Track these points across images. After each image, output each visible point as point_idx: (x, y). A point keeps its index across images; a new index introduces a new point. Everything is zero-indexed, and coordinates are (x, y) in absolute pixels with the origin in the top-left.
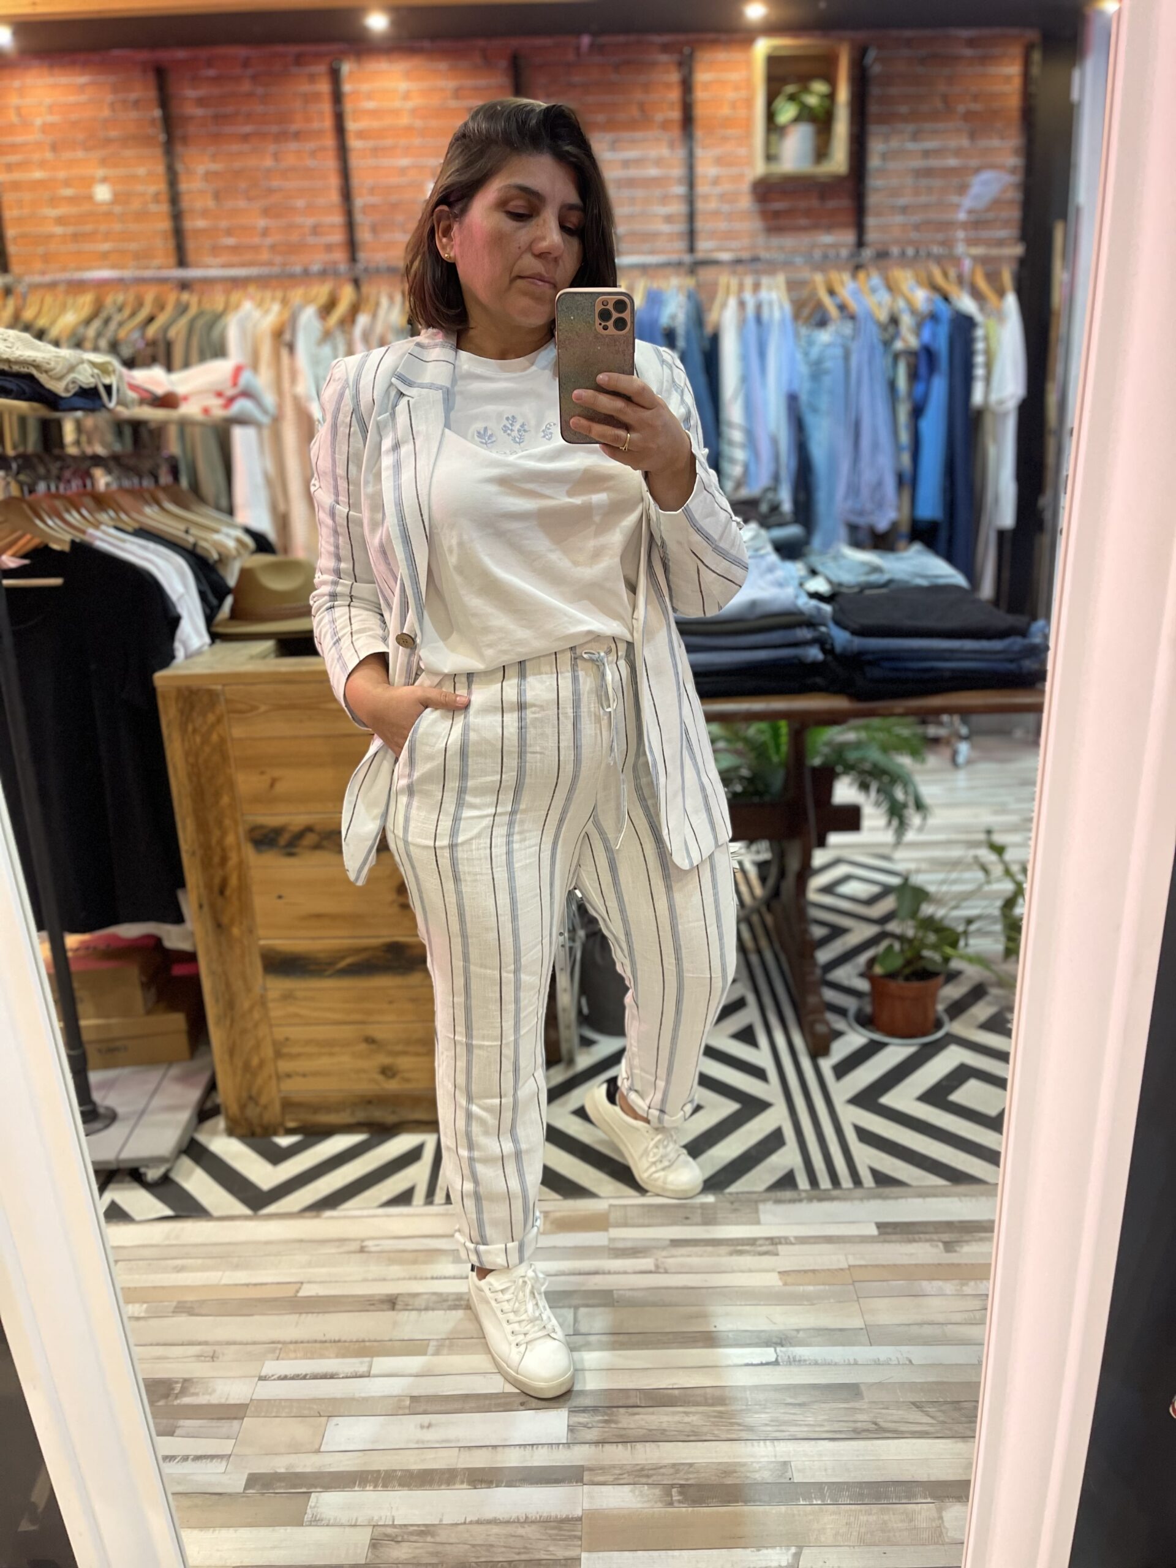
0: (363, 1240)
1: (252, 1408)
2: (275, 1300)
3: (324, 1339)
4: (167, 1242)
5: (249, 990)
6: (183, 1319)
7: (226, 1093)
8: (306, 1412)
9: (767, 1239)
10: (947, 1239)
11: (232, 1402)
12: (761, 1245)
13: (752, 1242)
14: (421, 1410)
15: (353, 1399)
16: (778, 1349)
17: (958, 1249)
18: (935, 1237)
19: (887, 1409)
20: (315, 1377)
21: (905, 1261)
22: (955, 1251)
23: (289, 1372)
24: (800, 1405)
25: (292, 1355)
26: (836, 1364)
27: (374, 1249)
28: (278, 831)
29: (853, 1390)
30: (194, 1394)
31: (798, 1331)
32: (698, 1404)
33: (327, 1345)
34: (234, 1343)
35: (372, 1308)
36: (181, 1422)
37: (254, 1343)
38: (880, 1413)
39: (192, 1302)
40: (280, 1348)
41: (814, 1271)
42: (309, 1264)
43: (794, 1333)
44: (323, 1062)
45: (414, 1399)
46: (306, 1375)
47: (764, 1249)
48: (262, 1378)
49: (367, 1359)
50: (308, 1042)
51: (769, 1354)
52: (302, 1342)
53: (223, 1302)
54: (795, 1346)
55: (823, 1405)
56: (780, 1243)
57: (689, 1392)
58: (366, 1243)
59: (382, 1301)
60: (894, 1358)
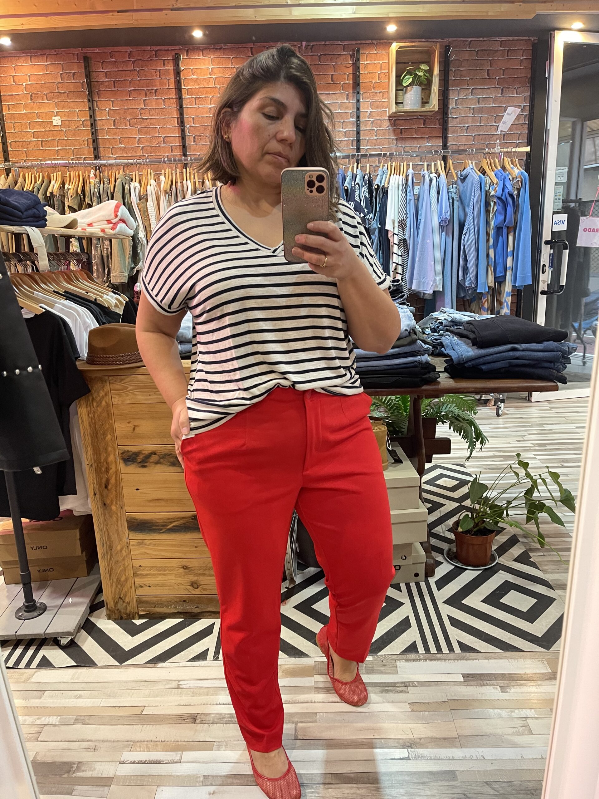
0: (179, 681)
1: (115, 780)
2: (130, 716)
3: (156, 740)
4: (72, 681)
5: (120, 540)
6: (79, 726)
7: (107, 595)
8: (145, 783)
9: (402, 683)
10: (502, 685)
11: (104, 776)
12: (398, 687)
13: (394, 684)
14: (209, 784)
15: (171, 776)
16: (409, 750)
17: (508, 690)
18: (495, 683)
19: (471, 786)
20: (151, 762)
21: (479, 697)
22: (507, 692)
23: (137, 759)
24: (422, 783)
25: (139, 750)
26: (442, 759)
27: (184, 686)
28: (137, 454)
29: (452, 775)
30: (83, 771)
31: (420, 739)
32: (363, 783)
33: (158, 743)
34: (107, 741)
35: (183, 722)
36: (76, 787)
37: (118, 742)
38: (467, 789)
39: (84, 716)
40: (131, 744)
41: (428, 703)
42: (149, 696)
43: (418, 740)
44: (160, 579)
45: (204, 776)
46: (146, 761)
47: (401, 689)
48: (121, 762)
49: (180, 752)
50: (152, 568)
51: (404, 753)
52: (144, 742)
53: (102, 716)
54: (419, 748)
55: (435, 784)
56: (410, 686)
57: (359, 775)
58: (180, 683)
59: (188, 718)
60: (474, 756)
